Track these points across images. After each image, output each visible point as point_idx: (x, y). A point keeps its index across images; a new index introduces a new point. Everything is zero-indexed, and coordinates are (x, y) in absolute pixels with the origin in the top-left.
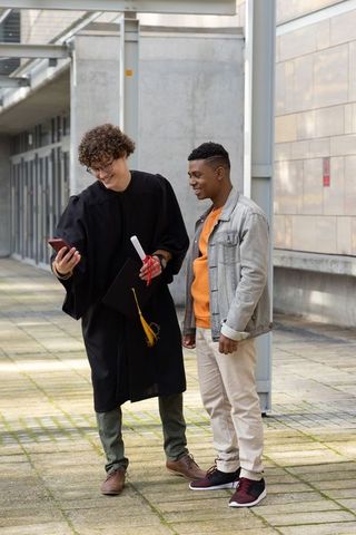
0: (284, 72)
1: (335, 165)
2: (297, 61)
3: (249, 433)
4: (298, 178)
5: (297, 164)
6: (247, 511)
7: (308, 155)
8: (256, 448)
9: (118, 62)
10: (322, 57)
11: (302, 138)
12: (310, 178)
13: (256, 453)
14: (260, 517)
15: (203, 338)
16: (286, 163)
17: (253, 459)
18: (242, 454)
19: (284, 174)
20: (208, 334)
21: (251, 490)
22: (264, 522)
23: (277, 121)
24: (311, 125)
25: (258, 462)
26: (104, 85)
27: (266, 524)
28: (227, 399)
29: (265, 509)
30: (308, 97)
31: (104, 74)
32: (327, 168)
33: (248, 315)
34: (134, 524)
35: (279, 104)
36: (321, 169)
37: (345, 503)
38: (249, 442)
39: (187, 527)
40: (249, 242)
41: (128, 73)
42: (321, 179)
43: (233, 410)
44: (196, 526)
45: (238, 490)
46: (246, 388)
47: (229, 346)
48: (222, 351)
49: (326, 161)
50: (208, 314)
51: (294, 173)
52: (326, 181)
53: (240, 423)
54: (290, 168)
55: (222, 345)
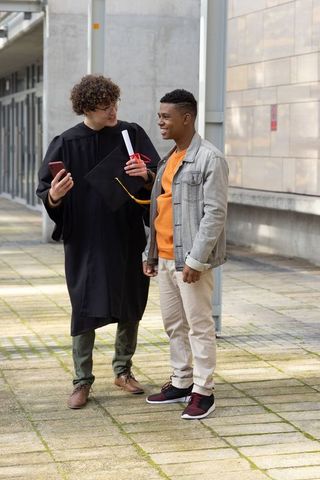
0: (236, 28)
1: (281, 112)
2: (248, 17)
3: (203, 353)
4: (248, 124)
5: (248, 110)
6: (198, 422)
7: (257, 102)
8: (210, 367)
9: (86, 16)
10: (271, 15)
11: (252, 87)
12: (259, 124)
13: (209, 371)
14: (209, 428)
15: (164, 268)
16: (238, 109)
17: (206, 377)
18: (196, 372)
19: (235, 119)
20: (171, 265)
21: (202, 404)
22: (213, 433)
23: (229, 72)
24: (261, 75)
25: (209, 380)
26: (73, 36)
27: (214, 435)
28: (186, 322)
29: (214, 421)
30: (258, 50)
31: (74, 27)
32: (274, 114)
33: (211, 249)
34: (96, 434)
35: (231, 57)
36: (269, 115)
37: (286, 416)
38: (202, 361)
39: (144, 437)
40: (213, 183)
41: (95, 26)
42: (269, 124)
43: (191, 332)
44: (152, 436)
45: (190, 403)
46: (204, 313)
47: (192, 276)
48: (185, 280)
49: (274, 108)
50: (172, 246)
51: (245, 118)
52: (274, 126)
53: (196, 344)
54: (241, 114)
55: (187, 274)
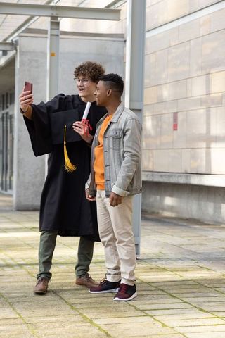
0: (150, 60)
1: (180, 117)
2: (157, 53)
3: (126, 256)
4: (157, 126)
5: (157, 117)
6: (126, 303)
7: (164, 112)
8: (131, 265)
9: (46, 54)
10: (173, 51)
11: (160, 101)
12: (165, 126)
13: (132, 268)
14: (133, 306)
15: (100, 197)
16: (150, 117)
17: (128, 272)
18: (122, 269)
19: (148, 124)
20: (103, 194)
21: (128, 291)
22: (136, 308)
23: (145, 91)
24: (166, 93)
25: (132, 274)
26: (37, 67)
27: (136, 309)
28: (114, 236)
29: (136, 301)
30: (164, 76)
31: (37, 61)
32: (175, 119)
33: (129, 181)
34: (54, 309)
35: (146, 81)
36: (172, 120)
38: (126, 261)
39: (88, 310)
40: (130, 137)
41: (52, 55)
42: (172, 126)
43: (117, 242)
44: (93, 310)
45: (119, 291)
46: (126, 227)
47: (117, 200)
48: (111, 205)
49: (175, 115)
50: (103, 181)
51: (155, 123)
52: (175, 127)
53: (122, 250)
54: (152, 120)
55: (113, 199)
